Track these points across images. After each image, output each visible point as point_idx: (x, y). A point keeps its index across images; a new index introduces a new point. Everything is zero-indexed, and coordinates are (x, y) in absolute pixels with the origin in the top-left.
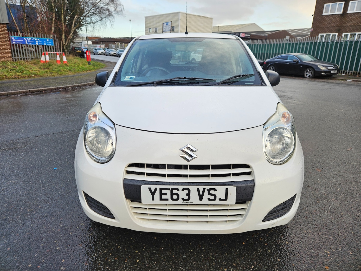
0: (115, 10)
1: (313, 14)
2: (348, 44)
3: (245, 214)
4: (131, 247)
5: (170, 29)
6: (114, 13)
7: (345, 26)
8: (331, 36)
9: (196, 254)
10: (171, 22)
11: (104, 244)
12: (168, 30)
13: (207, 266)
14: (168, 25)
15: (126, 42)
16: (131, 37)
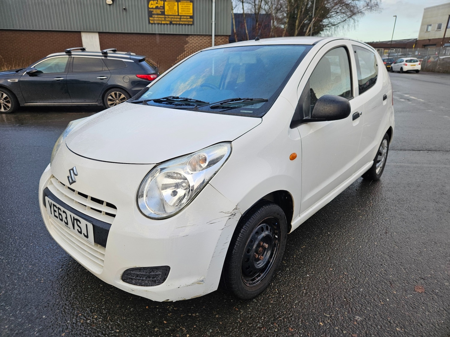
0: (368, 5)
6: (366, 8)
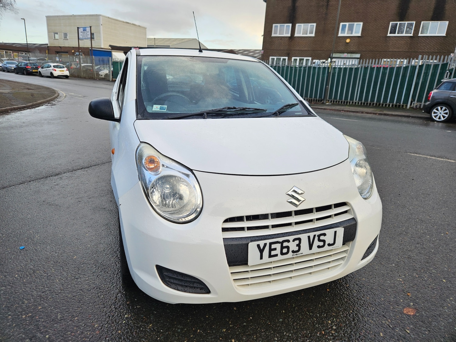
1: (263, 34)
2: (297, 70)
3: (347, 256)
4: (213, 327)
5: (89, 36)
7: (294, 50)
8: (282, 60)
9: (290, 314)
10: (91, 27)
11: (178, 332)
12: (86, 37)
13: (310, 323)
14: (86, 30)
15: (15, 50)
16: (27, 44)
